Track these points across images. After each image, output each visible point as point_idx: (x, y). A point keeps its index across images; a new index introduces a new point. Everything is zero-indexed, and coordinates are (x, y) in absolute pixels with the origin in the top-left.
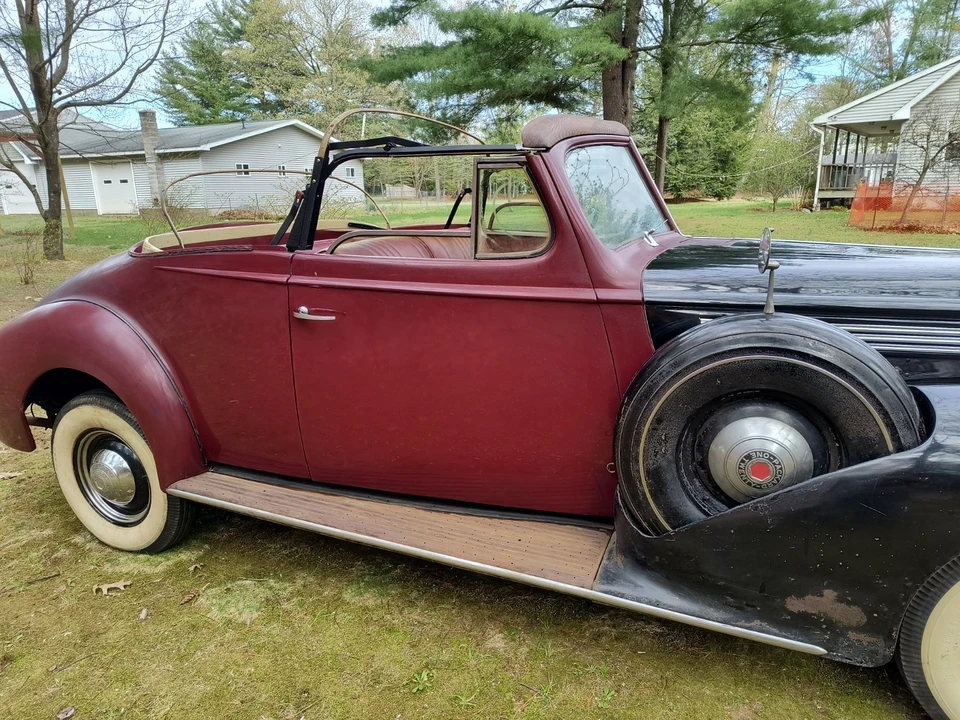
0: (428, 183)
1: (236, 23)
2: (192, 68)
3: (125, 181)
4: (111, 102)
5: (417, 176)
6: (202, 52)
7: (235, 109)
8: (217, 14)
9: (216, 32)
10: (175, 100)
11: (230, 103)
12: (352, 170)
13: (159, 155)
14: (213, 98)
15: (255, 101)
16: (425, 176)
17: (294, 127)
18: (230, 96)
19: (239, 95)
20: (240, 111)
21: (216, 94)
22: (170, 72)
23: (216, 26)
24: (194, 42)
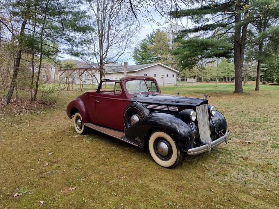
0: (200, 78)
1: (153, 39)
2: (141, 50)
3: (117, 78)
4: (114, 63)
5: (196, 76)
6: (144, 46)
7: (150, 60)
8: (149, 37)
9: (148, 41)
10: (136, 58)
11: (149, 58)
12: (174, 75)
13: (127, 72)
14: (145, 57)
15: (156, 57)
16: (199, 76)
17: (159, 65)
18: (150, 56)
19: (151, 56)
20: (151, 60)
21: (146, 56)
22: (136, 51)
23: (148, 40)
24: (142, 44)
